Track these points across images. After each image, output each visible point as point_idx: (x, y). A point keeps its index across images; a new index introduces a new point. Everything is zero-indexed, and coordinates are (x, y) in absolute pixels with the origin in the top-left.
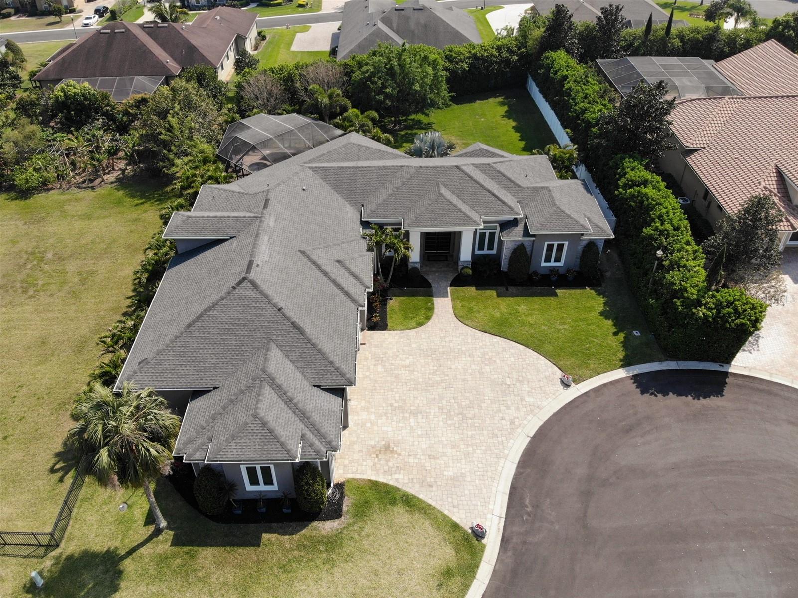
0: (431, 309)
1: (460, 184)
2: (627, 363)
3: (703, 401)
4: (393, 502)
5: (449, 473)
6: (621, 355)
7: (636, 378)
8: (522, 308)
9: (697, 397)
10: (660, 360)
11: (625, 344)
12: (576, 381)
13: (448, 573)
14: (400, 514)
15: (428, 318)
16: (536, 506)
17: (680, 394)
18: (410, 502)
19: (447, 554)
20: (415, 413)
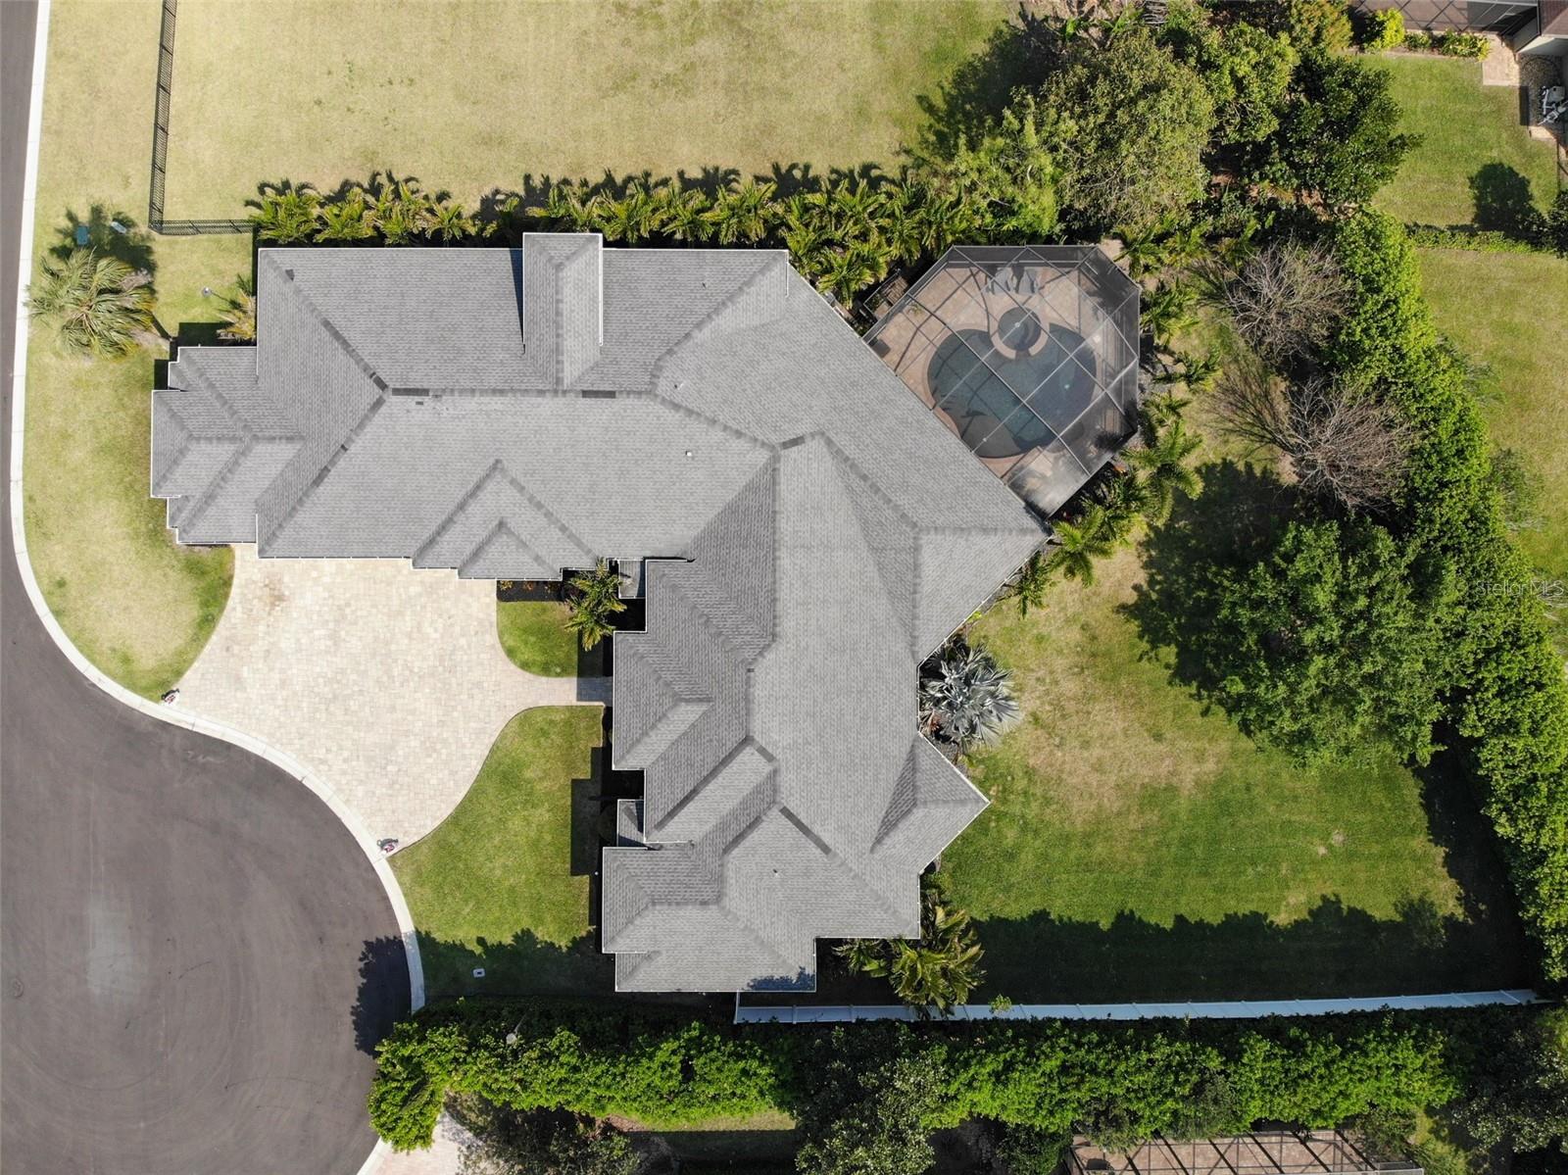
0: (546, 670)
1: (711, 740)
2: (424, 941)
3: (349, 1019)
4: (205, 604)
5: (245, 672)
6: (439, 936)
7: (397, 944)
8: (543, 814)
9: (355, 1012)
10: (427, 988)
11: (458, 949)
12: (391, 860)
13: (126, 660)
14: (192, 612)
15: (525, 666)
16: (204, 769)
17: (363, 992)
18: (207, 623)
19: (147, 661)
20: (334, 637)
